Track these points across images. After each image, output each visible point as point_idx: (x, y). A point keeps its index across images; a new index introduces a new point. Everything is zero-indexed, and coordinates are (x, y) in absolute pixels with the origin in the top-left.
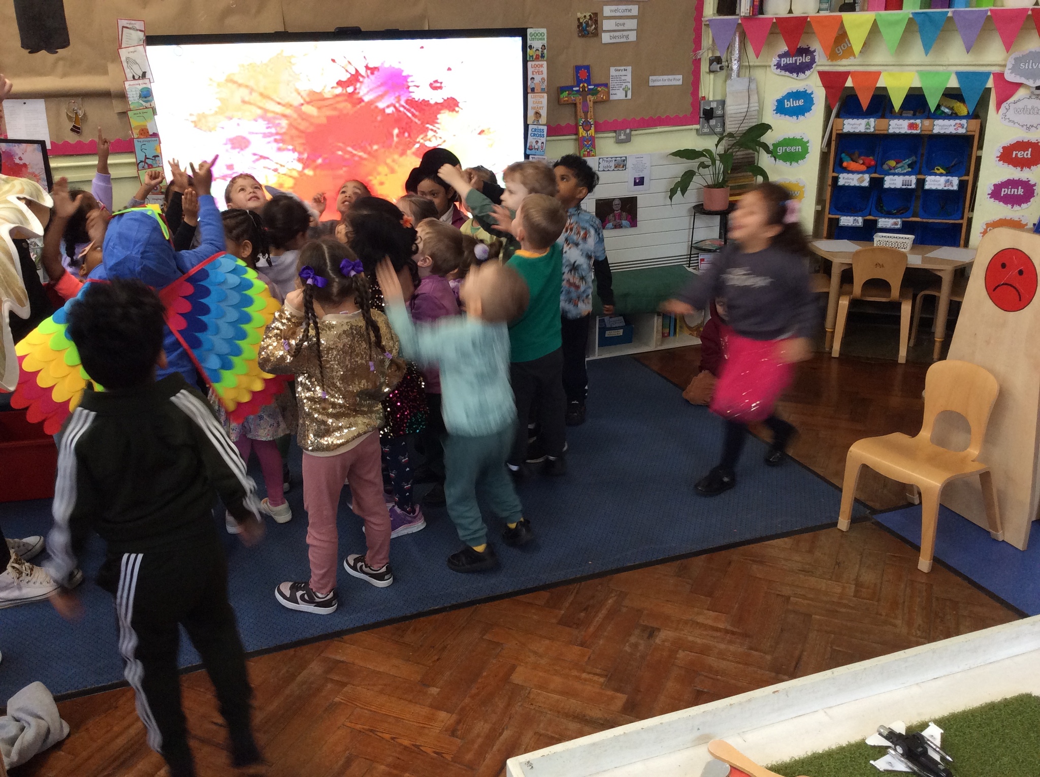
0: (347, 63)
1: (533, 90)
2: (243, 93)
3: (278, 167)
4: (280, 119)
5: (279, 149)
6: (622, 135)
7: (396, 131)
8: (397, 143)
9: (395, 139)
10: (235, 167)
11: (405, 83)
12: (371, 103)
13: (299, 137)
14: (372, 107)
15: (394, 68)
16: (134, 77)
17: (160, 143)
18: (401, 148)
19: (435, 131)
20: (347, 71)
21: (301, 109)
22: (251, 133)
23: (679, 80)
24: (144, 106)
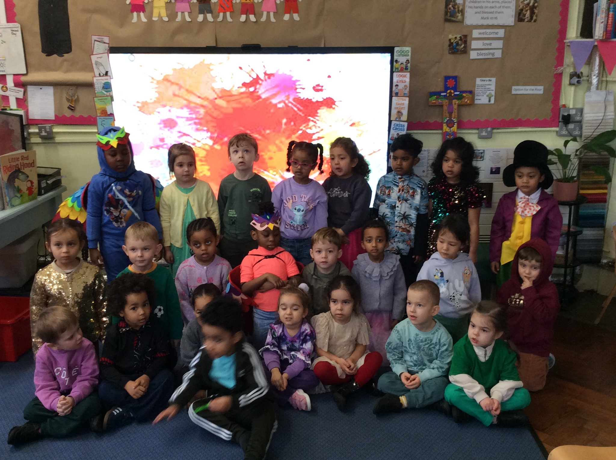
0: (251, 70)
1: (397, 94)
2: (175, 88)
3: (196, 142)
4: (199, 108)
5: (197, 130)
6: (484, 132)
7: (284, 121)
8: (285, 129)
9: (284, 126)
10: (165, 140)
11: (294, 86)
12: (267, 99)
13: (212, 121)
15: (286, 74)
16: (100, 74)
17: (114, 120)
18: (287, 133)
19: (315, 122)
20: (250, 76)
21: (215, 102)
22: (178, 117)
23: (540, 90)
24: (105, 94)
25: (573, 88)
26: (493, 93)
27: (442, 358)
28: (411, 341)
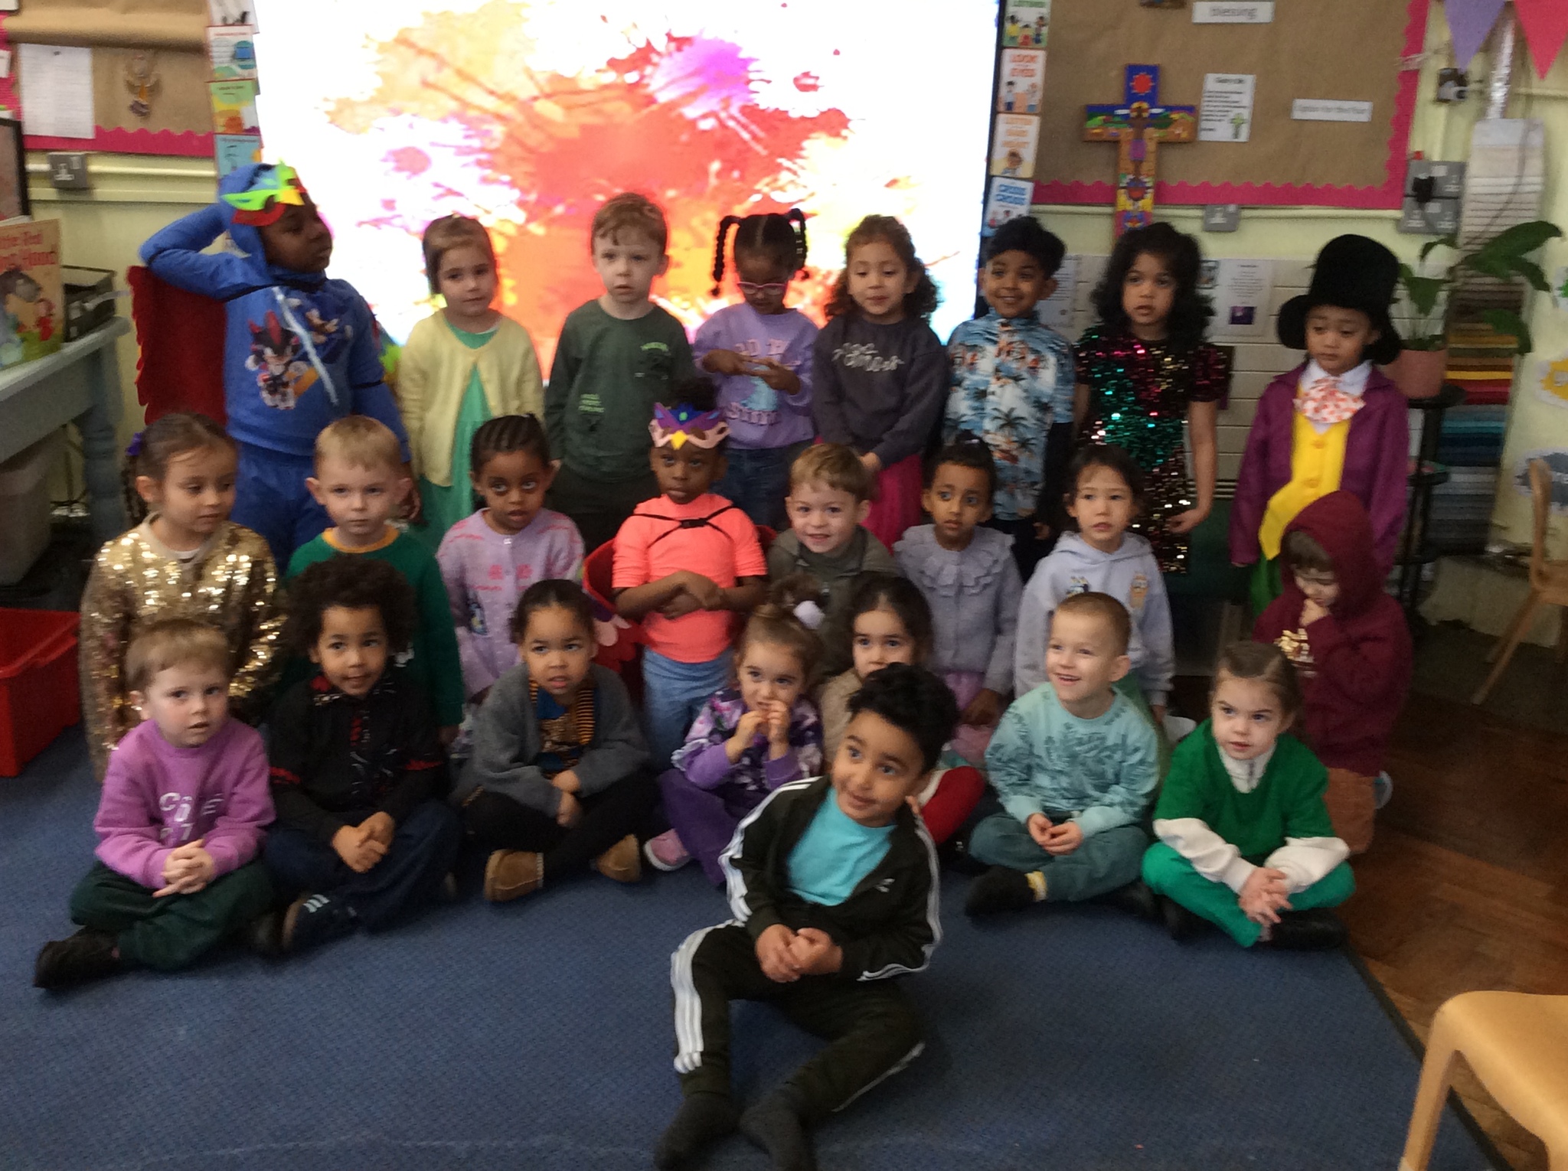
0: (631, 24)
1: (1010, 107)
2: (426, 65)
4: (490, 122)
5: (485, 180)
6: (1219, 215)
7: (715, 166)
8: (717, 188)
9: (713, 181)
10: (397, 205)
11: (743, 73)
12: (671, 106)
13: (524, 159)
14: (673, 114)
15: (722, 42)
17: (261, 146)
18: (723, 198)
19: (795, 173)
20: (629, 41)
21: (531, 107)
22: (433, 144)
23: (1362, 112)
24: (236, 75)
25: (1442, 111)
26: (1246, 114)
27: (1132, 782)
28: (1054, 742)
